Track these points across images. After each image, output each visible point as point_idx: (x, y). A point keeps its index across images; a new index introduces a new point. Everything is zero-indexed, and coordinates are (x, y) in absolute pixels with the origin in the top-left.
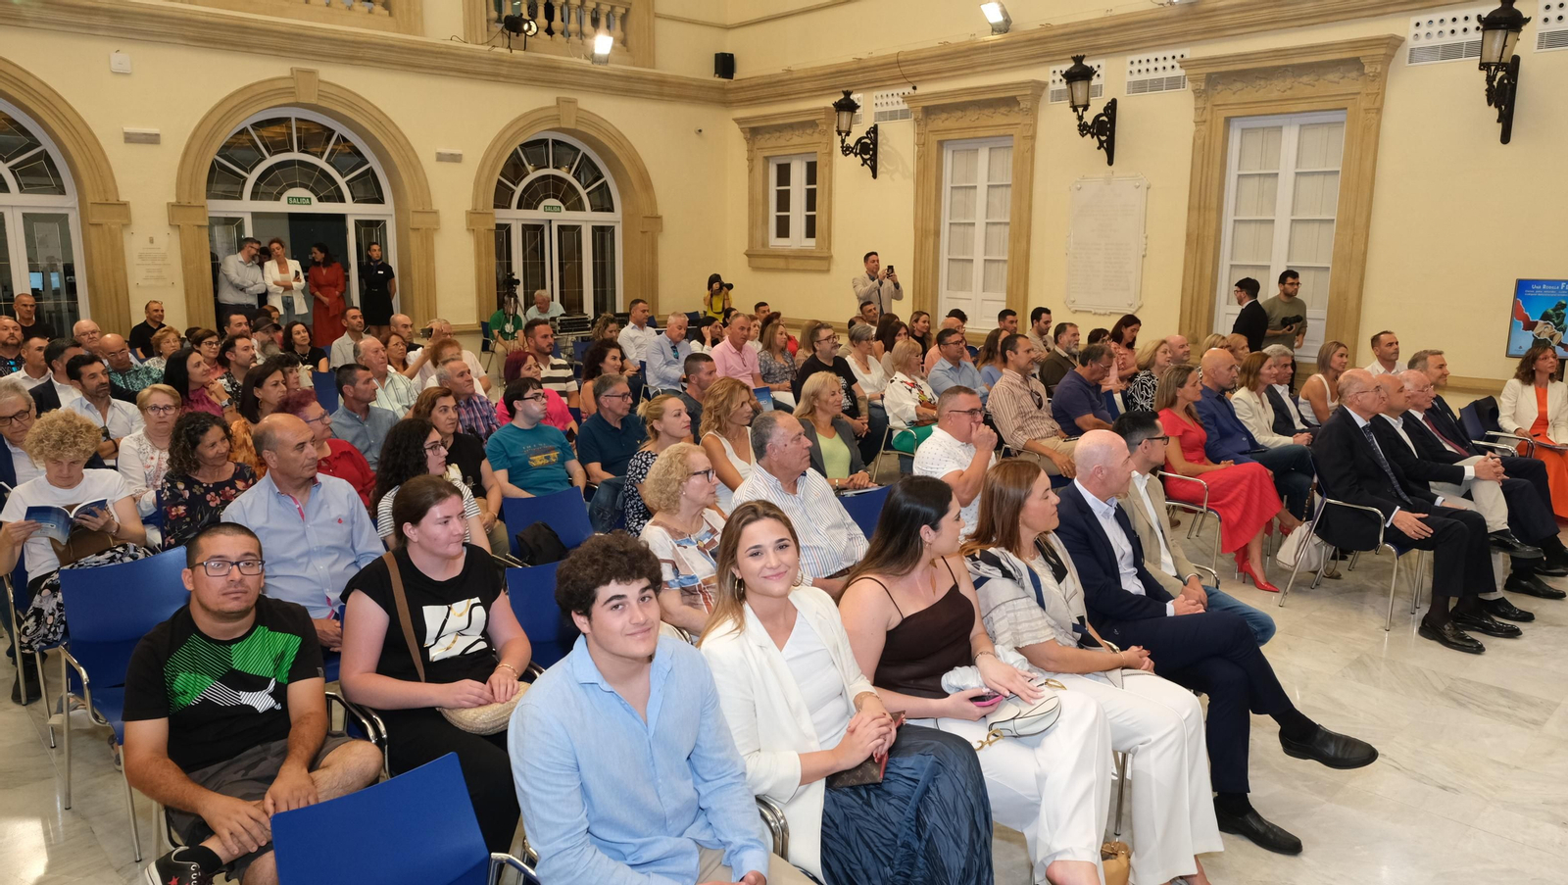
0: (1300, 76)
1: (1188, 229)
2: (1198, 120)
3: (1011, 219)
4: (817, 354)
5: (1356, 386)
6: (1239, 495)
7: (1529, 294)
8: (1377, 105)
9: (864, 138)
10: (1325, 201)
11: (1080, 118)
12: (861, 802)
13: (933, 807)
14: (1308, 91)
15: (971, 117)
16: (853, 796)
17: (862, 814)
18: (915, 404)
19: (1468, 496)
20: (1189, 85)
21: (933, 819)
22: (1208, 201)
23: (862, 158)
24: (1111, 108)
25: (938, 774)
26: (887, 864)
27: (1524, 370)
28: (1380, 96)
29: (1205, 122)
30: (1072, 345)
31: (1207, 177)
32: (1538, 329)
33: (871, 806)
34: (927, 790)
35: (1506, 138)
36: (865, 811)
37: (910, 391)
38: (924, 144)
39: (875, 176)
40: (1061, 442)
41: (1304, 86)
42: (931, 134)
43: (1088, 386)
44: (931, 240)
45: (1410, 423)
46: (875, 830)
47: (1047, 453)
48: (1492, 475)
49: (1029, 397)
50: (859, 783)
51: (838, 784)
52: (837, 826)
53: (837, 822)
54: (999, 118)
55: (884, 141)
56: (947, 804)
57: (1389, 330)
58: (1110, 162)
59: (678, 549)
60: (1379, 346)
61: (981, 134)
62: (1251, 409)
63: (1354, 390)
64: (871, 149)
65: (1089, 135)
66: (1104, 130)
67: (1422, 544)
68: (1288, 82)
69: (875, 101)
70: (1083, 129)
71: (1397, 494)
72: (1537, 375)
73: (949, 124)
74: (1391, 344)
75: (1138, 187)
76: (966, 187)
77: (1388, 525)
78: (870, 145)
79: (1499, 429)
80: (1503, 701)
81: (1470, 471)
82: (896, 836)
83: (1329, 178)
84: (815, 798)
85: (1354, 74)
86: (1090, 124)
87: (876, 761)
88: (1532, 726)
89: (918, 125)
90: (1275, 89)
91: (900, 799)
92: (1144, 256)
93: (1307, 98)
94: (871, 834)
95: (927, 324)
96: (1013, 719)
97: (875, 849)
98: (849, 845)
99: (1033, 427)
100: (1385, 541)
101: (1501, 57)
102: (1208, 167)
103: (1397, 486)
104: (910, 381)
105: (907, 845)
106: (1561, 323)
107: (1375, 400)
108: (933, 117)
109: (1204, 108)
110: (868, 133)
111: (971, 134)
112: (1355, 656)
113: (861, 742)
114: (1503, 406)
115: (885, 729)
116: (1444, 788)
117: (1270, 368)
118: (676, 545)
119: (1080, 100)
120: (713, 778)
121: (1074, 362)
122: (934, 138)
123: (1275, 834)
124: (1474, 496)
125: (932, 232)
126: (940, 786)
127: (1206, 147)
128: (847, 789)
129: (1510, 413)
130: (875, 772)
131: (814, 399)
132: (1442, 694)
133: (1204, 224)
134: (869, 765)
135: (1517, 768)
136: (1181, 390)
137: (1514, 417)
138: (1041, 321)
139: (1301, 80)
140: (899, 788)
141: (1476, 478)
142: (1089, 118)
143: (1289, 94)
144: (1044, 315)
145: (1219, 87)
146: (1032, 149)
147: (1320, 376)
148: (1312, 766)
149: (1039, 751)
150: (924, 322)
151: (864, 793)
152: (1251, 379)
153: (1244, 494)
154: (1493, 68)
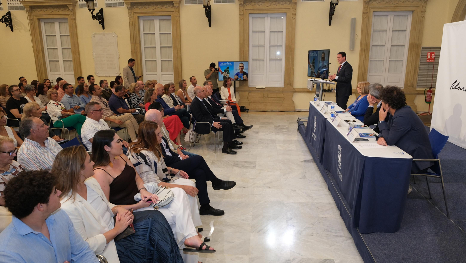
0: (157, 5)
1: (131, 49)
2: (130, 16)
3: (71, 46)
4: (13, 96)
5: (198, 91)
6: (172, 124)
7: (221, 65)
8: (179, 15)
9: (5, 16)
10: (169, 42)
11: (92, 13)
12: (129, 242)
13: (156, 234)
14: (160, 10)
15: (49, 11)
16: (126, 241)
17: (130, 245)
18: (60, 111)
19: (225, 116)
20: (125, 6)
21: (156, 237)
22: (136, 41)
23: (6, 24)
24: (101, 11)
25: (154, 223)
26: (143, 258)
27: (225, 84)
28: (179, 12)
29: (132, 17)
30: (106, 87)
31: (135, 34)
32: (224, 74)
33: (133, 242)
34: (151, 229)
35: (210, 26)
36: (131, 244)
37: (57, 106)
38: (32, 20)
39: (12, 30)
40: (116, 117)
41: (158, 8)
42: (34, 16)
43: (119, 99)
44: (41, 54)
45: (209, 100)
46: (136, 249)
47: (112, 121)
48: (230, 110)
49: (103, 104)
50: (127, 236)
51: (119, 239)
52: (123, 253)
53: (123, 251)
54: (61, 12)
55: (14, 18)
56: (160, 231)
57: (194, 76)
58: (104, 28)
59: (4, 177)
60: (192, 80)
61: (55, 17)
62: (168, 100)
63: (198, 92)
64: (9, 21)
65: (96, 19)
66: (100, 17)
67: (220, 130)
68: (155, 7)
69: (8, 2)
70: (94, 17)
71: (212, 118)
72: (227, 85)
73: (41, 13)
74: (195, 80)
75: (114, 37)
76: (52, 36)
77: (212, 126)
78: (8, 19)
79: (222, 99)
80: (246, 164)
81: (225, 110)
82: (145, 248)
83: (169, 35)
84: (113, 247)
85: (172, 6)
86: (95, 16)
87: (131, 227)
88: (254, 168)
89: (29, 12)
90: (151, 9)
91: (142, 236)
92: (119, 58)
93: (160, 12)
94: (136, 251)
95: (49, 83)
96: (161, 201)
97: (138, 255)
98: (129, 257)
99: (106, 113)
100: (212, 130)
101: (208, 4)
102: (135, 31)
103: (212, 116)
104: (56, 103)
105: (149, 249)
106: (228, 72)
107: (203, 94)
108: (34, 10)
109: (131, 13)
110: (6, 14)
111: (51, 17)
112: (212, 161)
113: (124, 222)
114: (221, 93)
115: (131, 216)
116: (245, 187)
117: (171, 88)
118: (3, 176)
119: (91, 8)
120: (78, 253)
121: (108, 92)
122: (36, 18)
123: (218, 211)
124: (227, 115)
125: (41, 51)
126: (156, 227)
127: (133, 25)
128: (123, 240)
129: (223, 95)
130: (131, 230)
131: (30, 113)
132: (233, 166)
133: (136, 48)
134: (129, 229)
135: (256, 178)
136: (152, 96)
137: (224, 96)
138: (91, 80)
139: (158, 6)
140: (141, 233)
141: (227, 111)
142: (95, 13)
143: (155, 10)
144: (91, 78)
145: (135, 7)
146: (75, 23)
147: (181, 89)
148: (222, 191)
149: (170, 209)
150: (48, 82)
151: (129, 239)
152: (166, 92)
153: (174, 124)
154: (206, 7)
